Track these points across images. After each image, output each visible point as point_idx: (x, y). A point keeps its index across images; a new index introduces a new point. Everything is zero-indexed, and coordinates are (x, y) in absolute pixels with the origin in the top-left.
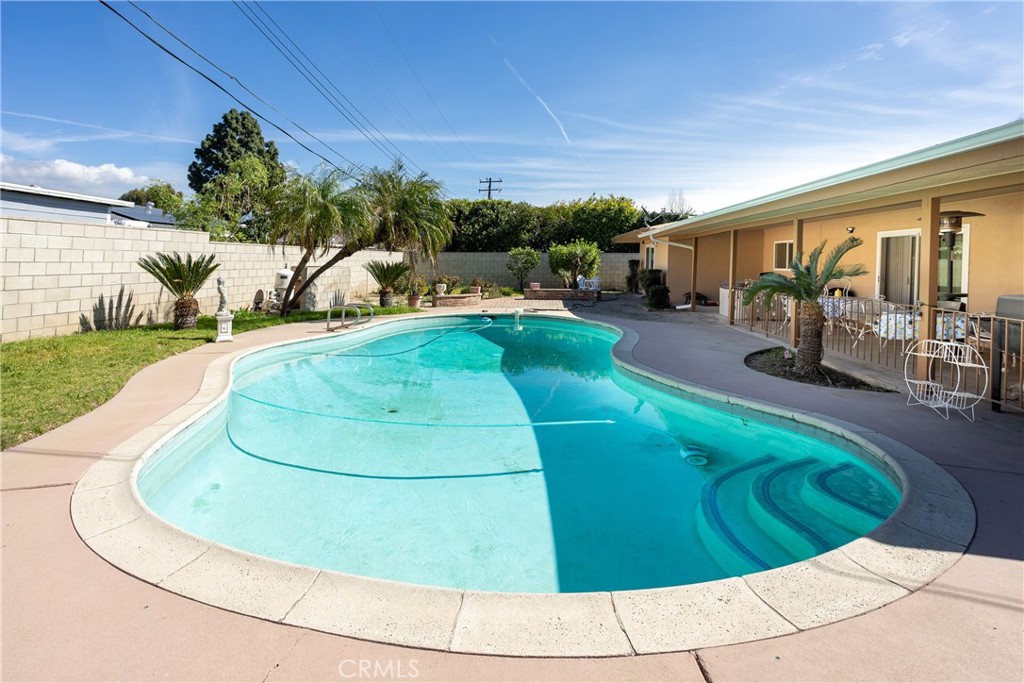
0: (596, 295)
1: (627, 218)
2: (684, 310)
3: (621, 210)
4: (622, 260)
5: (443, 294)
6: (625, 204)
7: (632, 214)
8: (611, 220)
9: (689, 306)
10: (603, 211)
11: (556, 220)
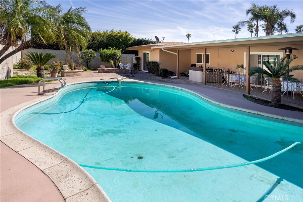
0: (130, 71)
1: (129, 40)
2: (174, 78)
3: (127, 37)
4: (127, 57)
5: (67, 71)
6: (128, 34)
7: (131, 39)
8: (122, 40)
9: (176, 77)
10: (119, 37)
11: (100, 39)
